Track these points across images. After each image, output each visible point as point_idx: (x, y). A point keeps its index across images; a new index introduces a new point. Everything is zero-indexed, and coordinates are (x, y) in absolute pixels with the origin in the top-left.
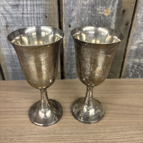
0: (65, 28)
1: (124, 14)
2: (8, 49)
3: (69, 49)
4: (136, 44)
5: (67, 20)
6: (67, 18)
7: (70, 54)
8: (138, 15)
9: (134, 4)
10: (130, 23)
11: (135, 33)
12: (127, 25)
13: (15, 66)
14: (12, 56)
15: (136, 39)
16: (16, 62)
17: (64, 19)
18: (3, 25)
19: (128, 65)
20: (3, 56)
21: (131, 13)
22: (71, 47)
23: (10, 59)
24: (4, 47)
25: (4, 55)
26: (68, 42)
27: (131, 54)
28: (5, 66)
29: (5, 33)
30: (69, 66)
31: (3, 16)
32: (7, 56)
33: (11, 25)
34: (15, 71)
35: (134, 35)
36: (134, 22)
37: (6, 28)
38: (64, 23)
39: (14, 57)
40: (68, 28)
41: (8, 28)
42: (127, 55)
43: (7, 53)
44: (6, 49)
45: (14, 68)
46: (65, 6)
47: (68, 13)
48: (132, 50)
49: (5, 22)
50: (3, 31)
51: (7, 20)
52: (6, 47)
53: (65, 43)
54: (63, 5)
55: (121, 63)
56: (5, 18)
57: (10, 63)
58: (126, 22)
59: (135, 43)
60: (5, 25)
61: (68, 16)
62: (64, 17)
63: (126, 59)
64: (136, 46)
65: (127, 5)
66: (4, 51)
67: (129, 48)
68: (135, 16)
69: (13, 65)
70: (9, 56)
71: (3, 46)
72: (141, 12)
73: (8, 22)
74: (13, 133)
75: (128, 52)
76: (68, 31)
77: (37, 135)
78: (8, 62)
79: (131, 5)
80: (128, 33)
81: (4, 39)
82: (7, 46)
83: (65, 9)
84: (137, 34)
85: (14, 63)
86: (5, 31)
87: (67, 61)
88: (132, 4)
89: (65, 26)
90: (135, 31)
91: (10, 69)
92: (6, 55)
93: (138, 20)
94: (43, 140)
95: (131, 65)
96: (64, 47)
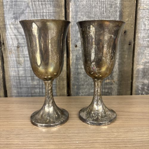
0: (72, 47)
1: (126, 34)
2: (16, 69)
3: (75, 68)
4: (142, 64)
5: (74, 40)
6: (73, 38)
7: (77, 74)
8: (139, 35)
9: (133, 25)
10: (133, 43)
11: (139, 52)
12: (130, 44)
13: (21, 88)
14: (19, 77)
15: (142, 59)
16: (21, 84)
17: (70, 39)
18: (15, 45)
19: (138, 87)
20: (10, 77)
21: (132, 33)
22: (78, 66)
23: (17, 80)
24: (13, 68)
25: (11, 75)
26: (74, 62)
27: (139, 74)
28: (11, 88)
29: (15, 53)
30: (76, 87)
31: (16, 38)
32: (14, 77)
33: (22, 45)
34: (20, 94)
35: (139, 54)
36: (136, 42)
37: (17, 48)
38: (70, 43)
39: (20, 78)
40: (75, 48)
41: (19, 49)
42: (135, 75)
43: (15, 74)
44: (14, 69)
45: (19, 90)
46: (71, 27)
47: (75, 34)
48: (139, 69)
49: (17, 43)
50: (14, 51)
51: (19, 41)
52: (14, 67)
53: (72, 63)
54: (70, 27)
55: (130, 85)
56: (18, 39)
57: (16, 84)
58: (129, 42)
59: (141, 62)
60: (17, 45)
61: (74, 37)
62: (71, 37)
63: (134, 80)
64: (142, 65)
65: (127, 26)
66: (11, 71)
67: (136, 68)
68: (137, 36)
69: (19, 86)
70: (16, 77)
71: (11, 67)
72: (141, 33)
73: (20, 43)
74: (10, 133)
75: (135, 72)
76: (74, 51)
77: (38, 134)
78: (14, 84)
79: (132, 27)
80: (132, 53)
81: (13, 59)
82: (16, 67)
83: (72, 31)
84: (141, 53)
85: (20, 85)
86: (15, 51)
87: (73, 82)
88: (132, 25)
89: (72, 46)
90: (139, 51)
91: (15, 92)
92: (13, 75)
93: (140, 40)
94: (44, 138)
95: (140, 86)
96: (71, 67)
